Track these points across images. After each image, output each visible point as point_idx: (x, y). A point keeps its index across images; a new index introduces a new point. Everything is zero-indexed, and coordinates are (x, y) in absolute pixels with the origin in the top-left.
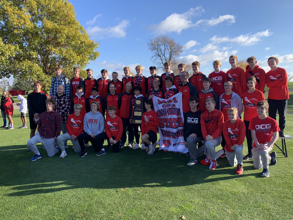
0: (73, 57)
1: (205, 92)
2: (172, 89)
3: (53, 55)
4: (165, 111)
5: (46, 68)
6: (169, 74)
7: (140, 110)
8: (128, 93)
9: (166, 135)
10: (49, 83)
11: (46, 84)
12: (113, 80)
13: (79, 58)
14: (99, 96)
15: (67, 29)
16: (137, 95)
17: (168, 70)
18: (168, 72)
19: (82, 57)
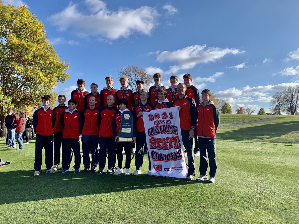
0: (40, 77)
1: (204, 105)
2: (164, 102)
3: (16, 75)
4: (157, 129)
5: (5, 88)
6: (158, 87)
7: (128, 125)
8: (110, 107)
9: (157, 159)
10: (8, 104)
11: (4, 105)
12: (91, 92)
13: (46, 79)
14: (76, 110)
15: (35, 46)
16: (122, 110)
17: (158, 82)
18: (158, 84)
19: (49, 78)
